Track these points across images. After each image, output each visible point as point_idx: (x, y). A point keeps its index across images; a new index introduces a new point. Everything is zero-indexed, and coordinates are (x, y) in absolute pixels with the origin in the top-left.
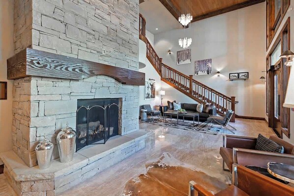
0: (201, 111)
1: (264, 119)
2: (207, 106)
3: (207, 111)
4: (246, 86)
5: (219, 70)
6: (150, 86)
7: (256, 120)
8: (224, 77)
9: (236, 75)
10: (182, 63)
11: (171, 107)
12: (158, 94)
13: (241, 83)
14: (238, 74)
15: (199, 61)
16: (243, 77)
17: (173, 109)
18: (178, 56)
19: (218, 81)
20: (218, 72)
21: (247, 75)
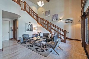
0: (50, 37)
1: (80, 40)
2: (52, 35)
3: (52, 37)
4: (72, 25)
5: (61, 18)
6: (30, 26)
7: (76, 41)
8: (63, 21)
9: (68, 20)
10: (47, 16)
11: (39, 35)
12: (34, 29)
13: (70, 24)
14: (69, 20)
15: (53, 15)
16: (71, 21)
17: (39, 36)
18: (46, 13)
19: (61, 23)
20: (61, 19)
21: (73, 20)
